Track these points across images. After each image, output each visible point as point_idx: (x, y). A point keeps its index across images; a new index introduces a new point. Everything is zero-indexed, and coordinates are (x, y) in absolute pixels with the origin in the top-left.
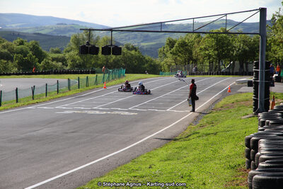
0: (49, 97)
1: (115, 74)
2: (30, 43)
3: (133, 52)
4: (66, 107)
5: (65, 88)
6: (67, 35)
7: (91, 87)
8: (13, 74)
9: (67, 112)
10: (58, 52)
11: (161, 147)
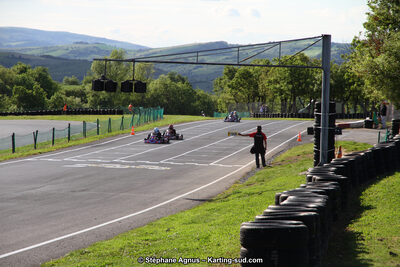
0: (56, 146)
1: (149, 114)
2: (35, 71)
3: (180, 85)
4: (78, 160)
5: (79, 134)
7: (114, 133)
8: (11, 114)
9: (79, 165)
10: (74, 83)
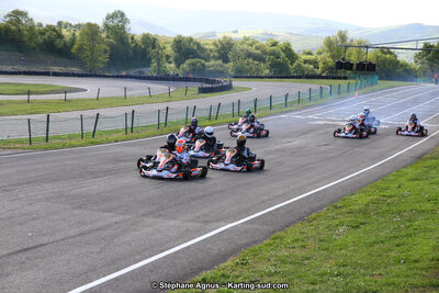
0: (301, 105)
6: (320, 35)
7: (342, 95)
10: (310, 54)
11: (410, 164)
